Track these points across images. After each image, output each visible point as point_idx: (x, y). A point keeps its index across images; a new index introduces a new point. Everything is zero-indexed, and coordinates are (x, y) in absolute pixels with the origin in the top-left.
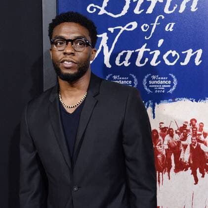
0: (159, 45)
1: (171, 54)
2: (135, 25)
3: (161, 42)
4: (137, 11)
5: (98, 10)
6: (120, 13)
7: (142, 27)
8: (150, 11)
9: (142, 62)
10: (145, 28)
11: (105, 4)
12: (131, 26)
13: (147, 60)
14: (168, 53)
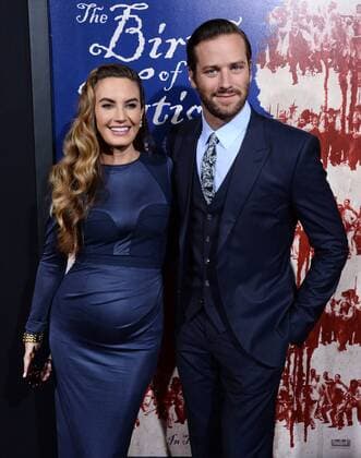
0: (182, 99)
1: (196, 110)
2: (151, 72)
3: (184, 95)
4: (153, 54)
5: (104, 52)
6: (132, 56)
7: (161, 75)
8: (169, 55)
9: (161, 119)
10: (164, 76)
11: (113, 44)
12: (146, 74)
13: (167, 116)
14: (193, 108)
